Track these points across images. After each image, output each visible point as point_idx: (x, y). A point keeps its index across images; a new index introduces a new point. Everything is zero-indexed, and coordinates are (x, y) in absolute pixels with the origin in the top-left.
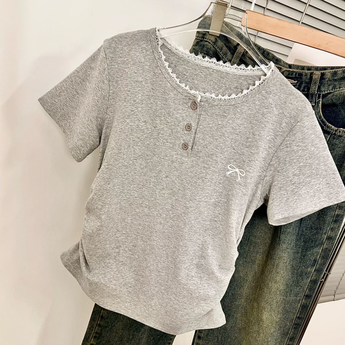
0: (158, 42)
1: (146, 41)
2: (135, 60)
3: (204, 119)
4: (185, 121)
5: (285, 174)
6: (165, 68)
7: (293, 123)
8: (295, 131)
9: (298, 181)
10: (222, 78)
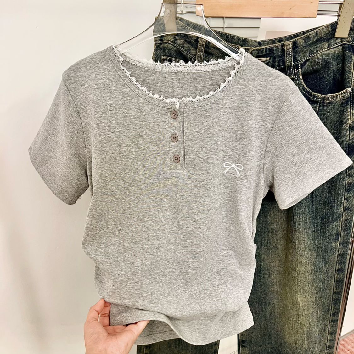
0: (118, 59)
1: (106, 61)
2: (99, 84)
3: (188, 125)
4: (169, 133)
5: (284, 158)
6: (133, 83)
7: (279, 103)
8: (283, 112)
9: (299, 160)
10: (195, 78)
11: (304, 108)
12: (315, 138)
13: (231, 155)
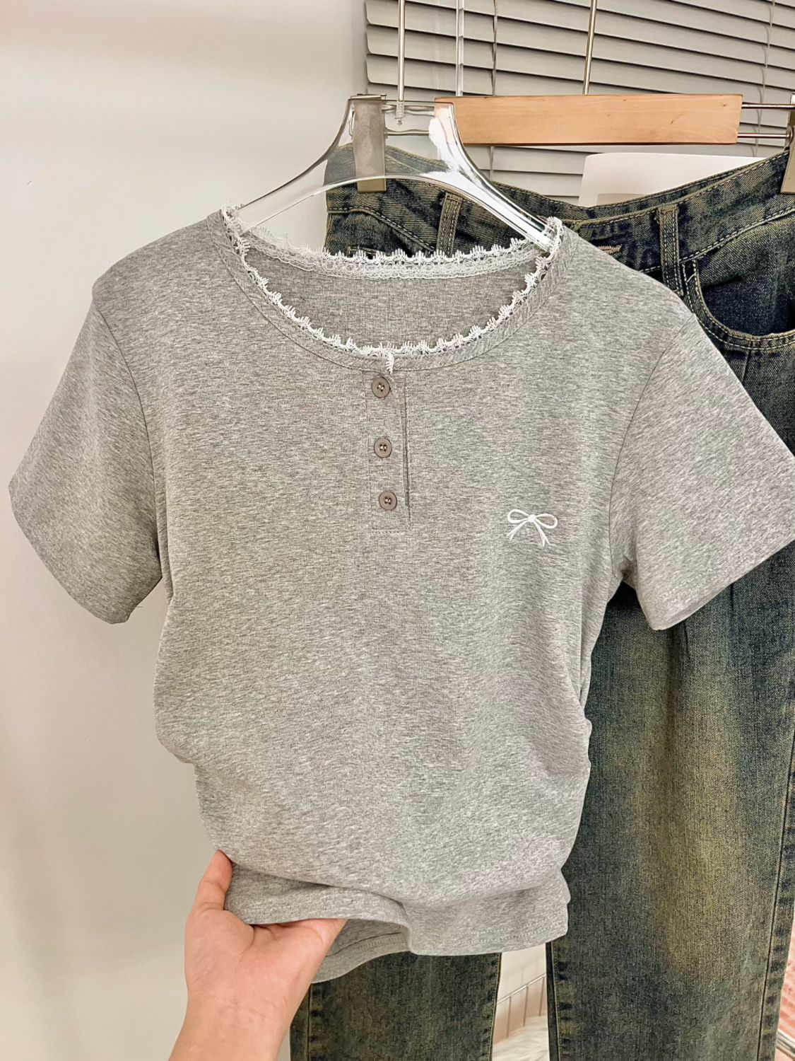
0: (236, 245)
3: (416, 414)
4: (368, 434)
5: (663, 497)
7: (649, 358)
8: (660, 379)
9: (700, 504)
10: (432, 295)
11: (712, 370)
12: (739, 447)
13: (526, 491)
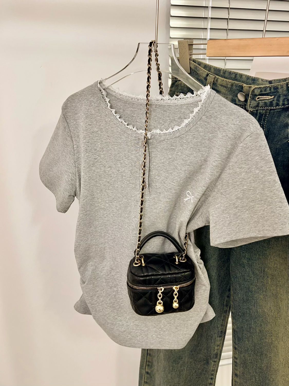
0: (102, 93)
1: (93, 94)
2: (87, 114)
3: (155, 156)
4: (139, 161)
6: (112, 115)
10: (165, 111)
